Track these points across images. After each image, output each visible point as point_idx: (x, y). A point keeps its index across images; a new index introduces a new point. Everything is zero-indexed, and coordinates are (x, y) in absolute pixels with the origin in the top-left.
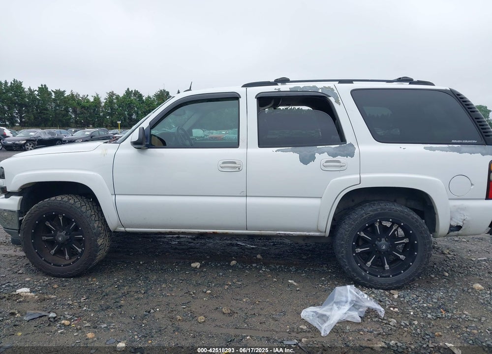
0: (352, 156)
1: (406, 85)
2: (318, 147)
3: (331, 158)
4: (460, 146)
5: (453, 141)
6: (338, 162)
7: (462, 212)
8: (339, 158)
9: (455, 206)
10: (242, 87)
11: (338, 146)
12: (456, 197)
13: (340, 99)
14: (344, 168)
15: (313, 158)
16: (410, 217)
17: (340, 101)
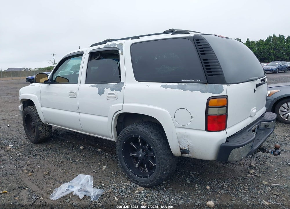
0: (120, 91)
1: (169, 36)
2: (108, 84)
3: (111, 92)
4: (186, 84)
5: (182, 80)
6: (113, 94)
7: (186, 139)
8: (114, 92)
9: (180, 133)
10: (91, 47)
11: (117, 83)
12: (181, 126)
13: (123, 51)
14: (116, 99)
15: (103, 92)
16: (149, 137)
17: (123, 53)
